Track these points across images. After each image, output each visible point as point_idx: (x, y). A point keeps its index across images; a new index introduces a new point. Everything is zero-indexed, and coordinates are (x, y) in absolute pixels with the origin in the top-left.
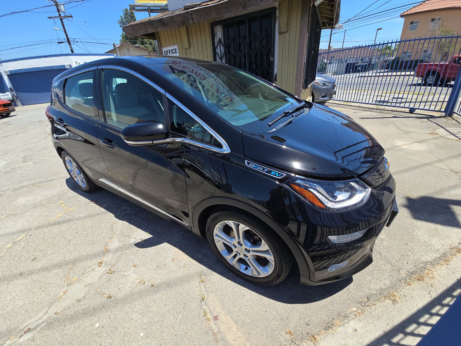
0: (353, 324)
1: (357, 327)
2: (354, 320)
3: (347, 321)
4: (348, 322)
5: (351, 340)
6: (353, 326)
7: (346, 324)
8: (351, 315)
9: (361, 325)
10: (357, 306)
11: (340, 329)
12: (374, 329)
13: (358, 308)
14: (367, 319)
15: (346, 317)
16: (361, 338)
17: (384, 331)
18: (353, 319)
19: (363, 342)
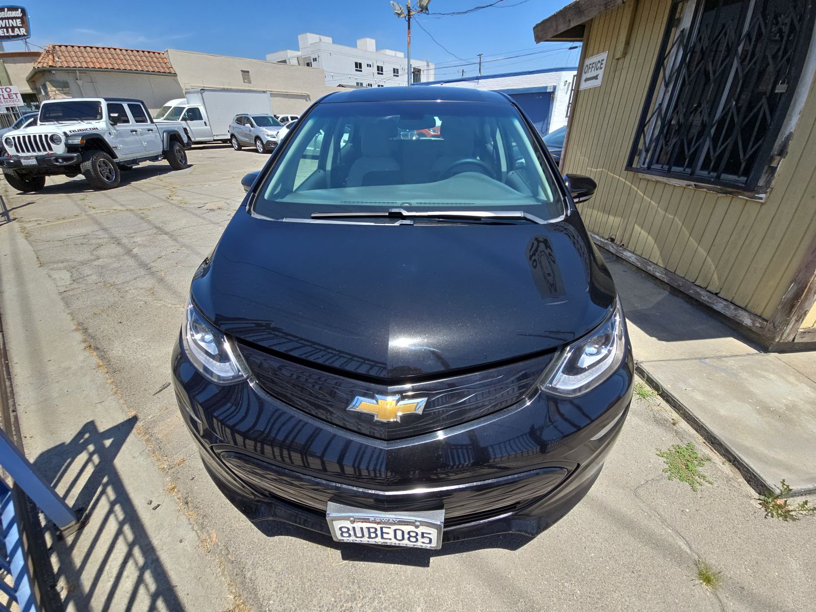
0: (191, 536)
1: (185, 543)
2: (197, 538)
3: (196, 528)
4: (193, 530)
5: (167, 534)
6: (188, 537)
7: (190, 527)
8: (205, 534)
9: (189, 549)
10: (219, 544)
11: (183, 518)
12: (181, 569)
13: (218, 545)
14: (198, 559)
15: (202, 527)
16: (169, 549)
17: (176, 586)
18: (199, 537)
19: (164, 551)
